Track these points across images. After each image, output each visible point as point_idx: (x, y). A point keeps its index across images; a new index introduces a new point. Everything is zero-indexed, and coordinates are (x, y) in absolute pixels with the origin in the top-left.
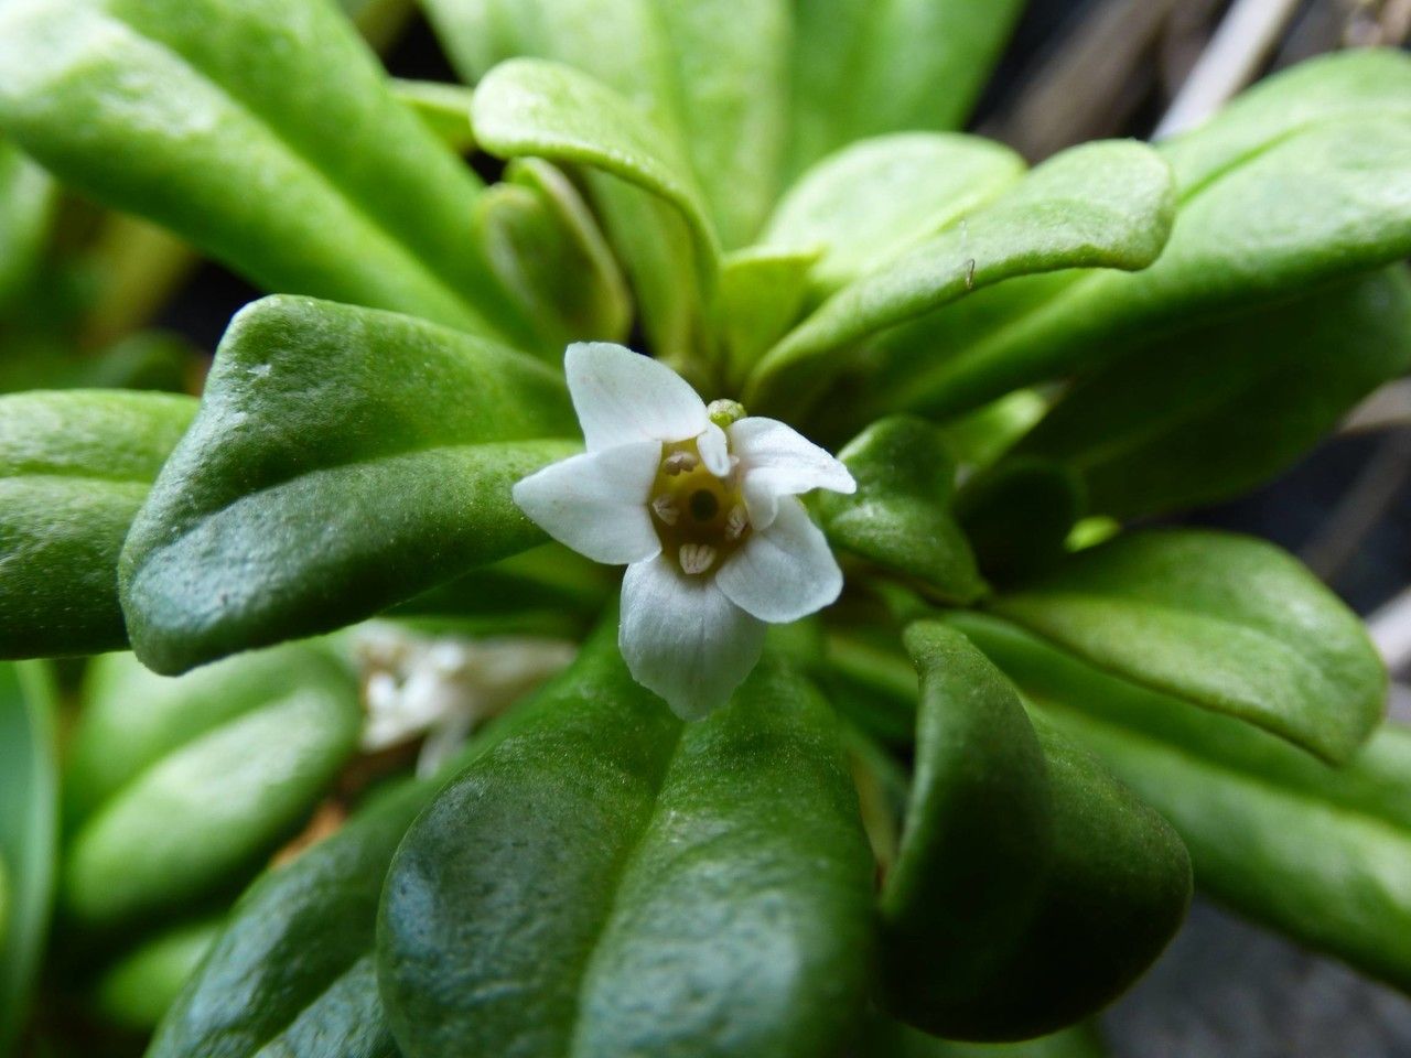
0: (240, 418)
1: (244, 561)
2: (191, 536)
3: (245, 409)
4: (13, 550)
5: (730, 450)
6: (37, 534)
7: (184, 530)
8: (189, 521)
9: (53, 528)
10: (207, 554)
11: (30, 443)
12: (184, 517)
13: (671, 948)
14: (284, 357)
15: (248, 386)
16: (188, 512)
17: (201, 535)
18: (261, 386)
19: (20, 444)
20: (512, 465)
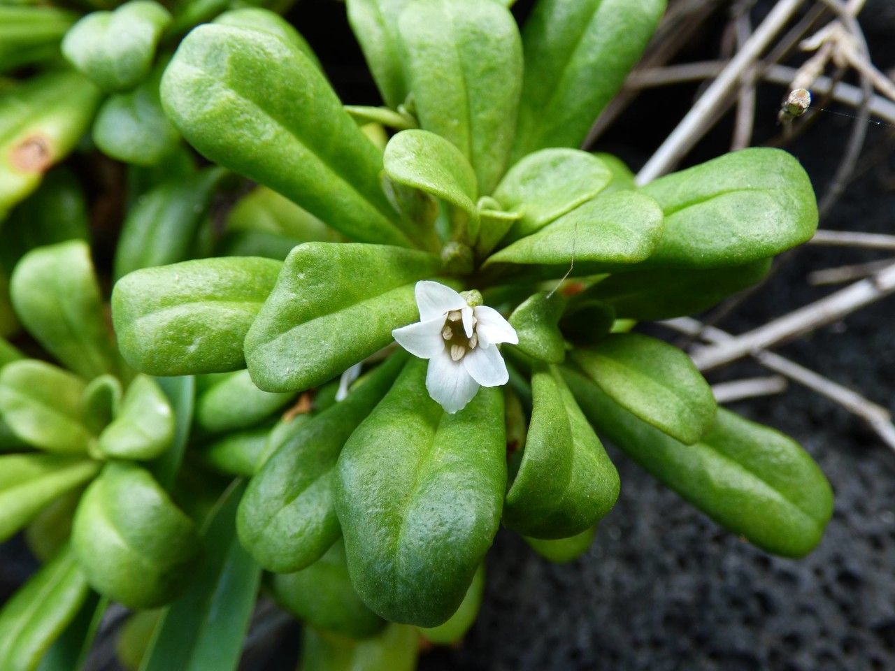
0: (293, 296)
1: (295, 356)
2: (274, 341)
3: (295, 292)
4: (204, 334)
5: (474, 315)
6: (213, 328)
7: (272, 339)
8: (274, 335)
9: (219, 326)
10: (282, 350)
11: (207, 287)
12: (272, 333)
13: (435, 505)
14: (310, 270)
15: (296, 282)
16: (273, 332)
17: (279, 341)
18: (301, 283)
19: (204, 288)
20: (391, 309)
